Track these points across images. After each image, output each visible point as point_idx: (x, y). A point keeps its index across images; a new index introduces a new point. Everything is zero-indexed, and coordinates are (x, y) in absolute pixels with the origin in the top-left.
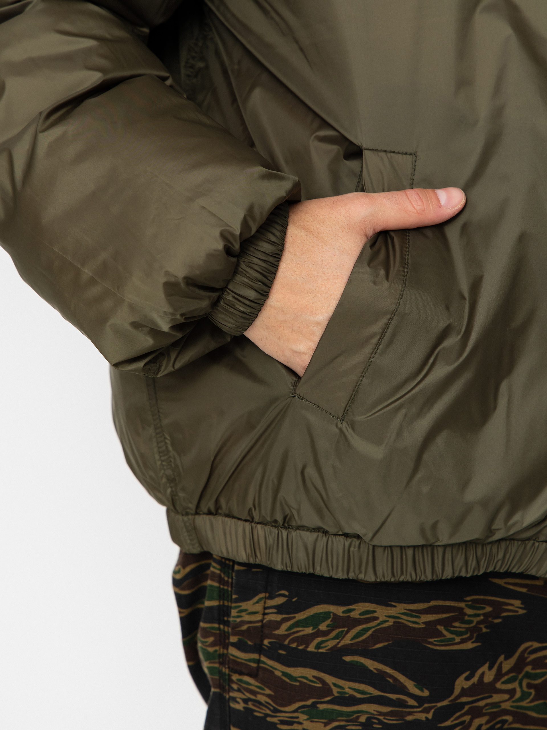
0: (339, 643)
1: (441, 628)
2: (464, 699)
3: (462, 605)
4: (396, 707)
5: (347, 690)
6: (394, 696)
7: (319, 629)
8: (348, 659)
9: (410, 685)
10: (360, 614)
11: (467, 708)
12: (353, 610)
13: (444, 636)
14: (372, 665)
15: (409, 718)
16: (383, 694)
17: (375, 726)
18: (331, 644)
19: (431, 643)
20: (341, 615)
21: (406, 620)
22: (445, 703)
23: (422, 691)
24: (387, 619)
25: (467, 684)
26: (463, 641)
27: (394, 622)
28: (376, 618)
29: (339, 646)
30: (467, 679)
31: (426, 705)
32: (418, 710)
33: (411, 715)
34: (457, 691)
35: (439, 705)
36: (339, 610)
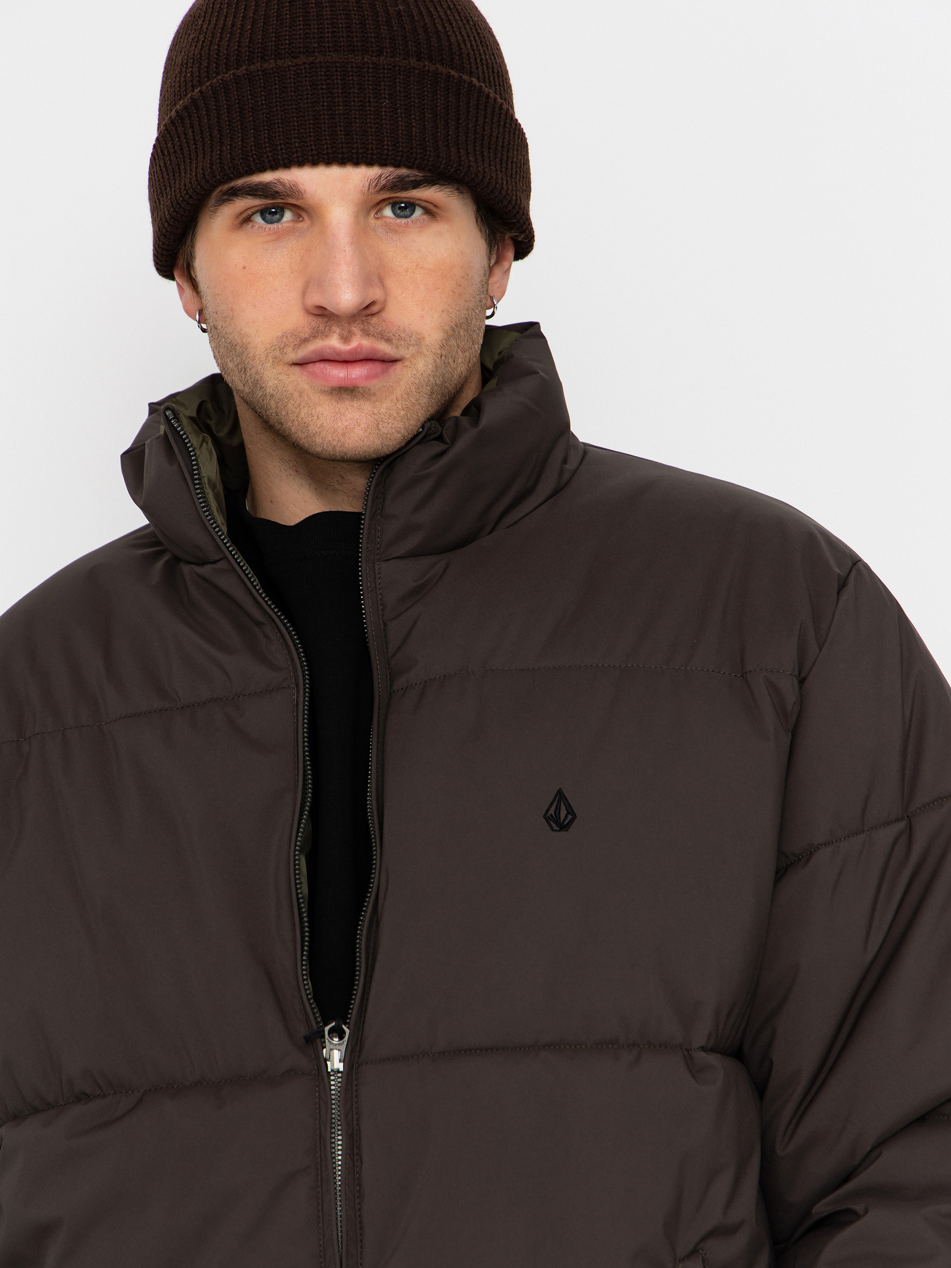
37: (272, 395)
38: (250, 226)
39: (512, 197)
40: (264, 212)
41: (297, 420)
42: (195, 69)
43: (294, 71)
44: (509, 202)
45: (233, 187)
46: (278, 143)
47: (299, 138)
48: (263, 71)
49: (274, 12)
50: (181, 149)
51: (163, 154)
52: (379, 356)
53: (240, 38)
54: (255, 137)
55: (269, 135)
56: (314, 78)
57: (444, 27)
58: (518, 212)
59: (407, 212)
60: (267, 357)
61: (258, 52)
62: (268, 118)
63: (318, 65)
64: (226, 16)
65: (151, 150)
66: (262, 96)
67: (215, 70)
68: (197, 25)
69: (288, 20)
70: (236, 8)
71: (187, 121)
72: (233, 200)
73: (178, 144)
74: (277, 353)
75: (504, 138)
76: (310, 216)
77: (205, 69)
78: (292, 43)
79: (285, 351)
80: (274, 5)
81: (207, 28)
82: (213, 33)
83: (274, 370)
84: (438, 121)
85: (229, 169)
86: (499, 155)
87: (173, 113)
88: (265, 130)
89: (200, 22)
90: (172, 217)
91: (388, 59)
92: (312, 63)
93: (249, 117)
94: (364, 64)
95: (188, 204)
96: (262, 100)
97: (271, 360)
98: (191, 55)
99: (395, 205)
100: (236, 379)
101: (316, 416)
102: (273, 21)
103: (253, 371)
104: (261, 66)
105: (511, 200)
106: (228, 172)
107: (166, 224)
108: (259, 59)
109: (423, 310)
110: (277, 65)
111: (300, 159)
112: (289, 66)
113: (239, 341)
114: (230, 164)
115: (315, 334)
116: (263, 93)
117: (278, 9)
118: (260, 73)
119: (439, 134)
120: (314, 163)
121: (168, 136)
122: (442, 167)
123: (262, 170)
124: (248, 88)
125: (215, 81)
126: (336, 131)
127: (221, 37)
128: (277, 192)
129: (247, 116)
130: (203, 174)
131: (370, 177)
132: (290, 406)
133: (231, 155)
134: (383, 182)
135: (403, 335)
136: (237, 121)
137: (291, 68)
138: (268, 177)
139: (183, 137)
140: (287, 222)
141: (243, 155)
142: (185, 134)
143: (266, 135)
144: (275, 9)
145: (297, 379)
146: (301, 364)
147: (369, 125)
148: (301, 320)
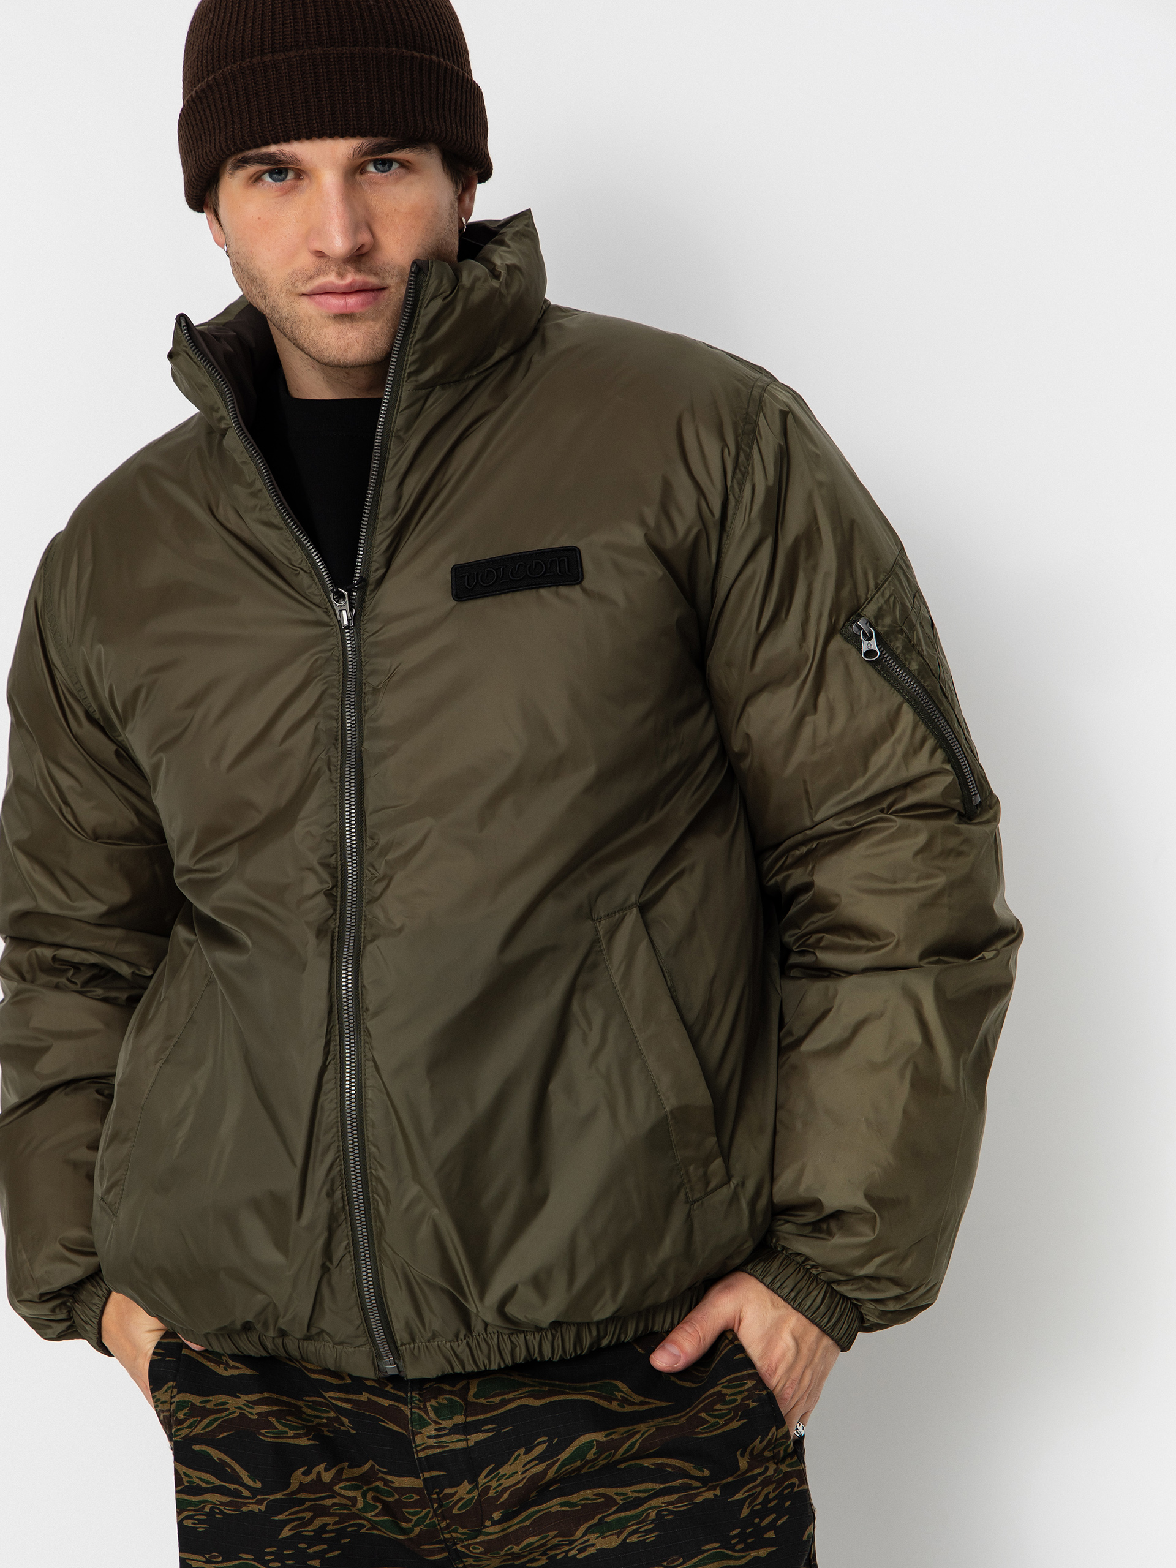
0: (191, 1432)
1: (273, 1420)
2: (303, 1495)
3: (301, 1403)
4: (234, 1497)
5: (195, 1480)
6: (232, 1486)
7: (177, 1417)
8: (196, 1448)
9: (244, 1475)
10: (215, 1405)
11: (307, 1504)
12: (211, 1401)
13: (277, 1428)
14: (216, 1454)
15: (245, 1509)
16: (223, 1484)
17: (217, 1516)
18: (184, 1433)
19: (263, 1435)
20: (199, 1405)
21: (248, 1412)
22: (279, 1496)
23: (255, 1482)
24: (235, 1410)
25: (307, 1479)
26: (295, 1437)
27: (240, 1413)
28: (228, 1409)
29: (192, 1434)
30: (305, 1474)
31: (259, 1497)
32: (251, 1501)
33: (246, 1506)
34: (294, 1486)
35: (272, 1497)
36: (197, 1400)
37: (287, 319)
38: (260, 184)
39: (471, 145)
40: (271, 173)
41: (308, 338)
42: (209, 57)
43: (288, 62)
44: (470, 148)
45: (244, 156)
46: (278, 123)
47: (294, 119)
48: (263, 63)
49: (269, 12)
50: (202, 123)
51: (188, 124)
52: (369, 287)
53: (243, 33)
54: (260, 118)
55: (271, 116)
56: (304, 68)
57: (407, 14)
58: (477, 154)
59: (386, 168)
60: (281, 289)
61: (258, 47)
62: (269, 102)
63: (307, 57)
64: (231, 14)
65: (178, 118)
66: (263, 84)
67: (225, 59)
68: (209, 18)
69: (281, 19)
70: (239, 7)
71: (204, 101)
72: (247, 167)
73: (199, 118)
74: (290, 287)
75: (462, 99)
76: (308, 176)
77: (217, 59)
78: (285, 38)
79: (296, 285)
80: (269, 6)
81: (217, 23)
82: (222, 27)
83: (287, 299)
84: (406, 96)
85: (241, 144)
86: (458, 114)
87: (193, 93)
88: (267, 112)
89: (211, 16)
90: (197, 175)
91: (363, 48)
92: (301, 55)
93: (254, 101)
94: (343, 54)
95: (210, 167)
96: (263, 88)
97: (285, 292)
98: (205, 45)
99: (375, 163)
100: (259, 301)
101: (323, 335)
102: (269, 19)
103: (271, 299)
104: (261, 59)
105: (470, 147)
106: (240, 146)
107: (193, 179)
108: (260, 52)
109: (402, 246)
110: (274, 58)
112: (283, 59)
113: (258, 276)
114: (241, 140)
115: (319, 273)
116: (264, 82)
117: (273, 9)
118: (261, 65)
119: (407, 107)
120: (309, 137)
121: (190, 110)
122: (411, 134)
123: (267, 144)
124: (252, 77)
125: (225, 70)
126: (324, 112)
127: (228, 32)
128: (279, 161)
129: (252, 100)
130: (220, 146)
131: (354, 147)
132: (302, 327)
133: (241, 132)
134: (364, 149)
135: (387, 268)
136: (245, 104)
137: (285, 60)
138: (273, 149)
139: (202, 113)
140: (290, 179)
141: (251, 133)
142: (204, 111)
143: (268, 117)
144: (270, 9)
145: (306, 307)
146: (309, 295)
147: (350, 105)
148: (305, 260)
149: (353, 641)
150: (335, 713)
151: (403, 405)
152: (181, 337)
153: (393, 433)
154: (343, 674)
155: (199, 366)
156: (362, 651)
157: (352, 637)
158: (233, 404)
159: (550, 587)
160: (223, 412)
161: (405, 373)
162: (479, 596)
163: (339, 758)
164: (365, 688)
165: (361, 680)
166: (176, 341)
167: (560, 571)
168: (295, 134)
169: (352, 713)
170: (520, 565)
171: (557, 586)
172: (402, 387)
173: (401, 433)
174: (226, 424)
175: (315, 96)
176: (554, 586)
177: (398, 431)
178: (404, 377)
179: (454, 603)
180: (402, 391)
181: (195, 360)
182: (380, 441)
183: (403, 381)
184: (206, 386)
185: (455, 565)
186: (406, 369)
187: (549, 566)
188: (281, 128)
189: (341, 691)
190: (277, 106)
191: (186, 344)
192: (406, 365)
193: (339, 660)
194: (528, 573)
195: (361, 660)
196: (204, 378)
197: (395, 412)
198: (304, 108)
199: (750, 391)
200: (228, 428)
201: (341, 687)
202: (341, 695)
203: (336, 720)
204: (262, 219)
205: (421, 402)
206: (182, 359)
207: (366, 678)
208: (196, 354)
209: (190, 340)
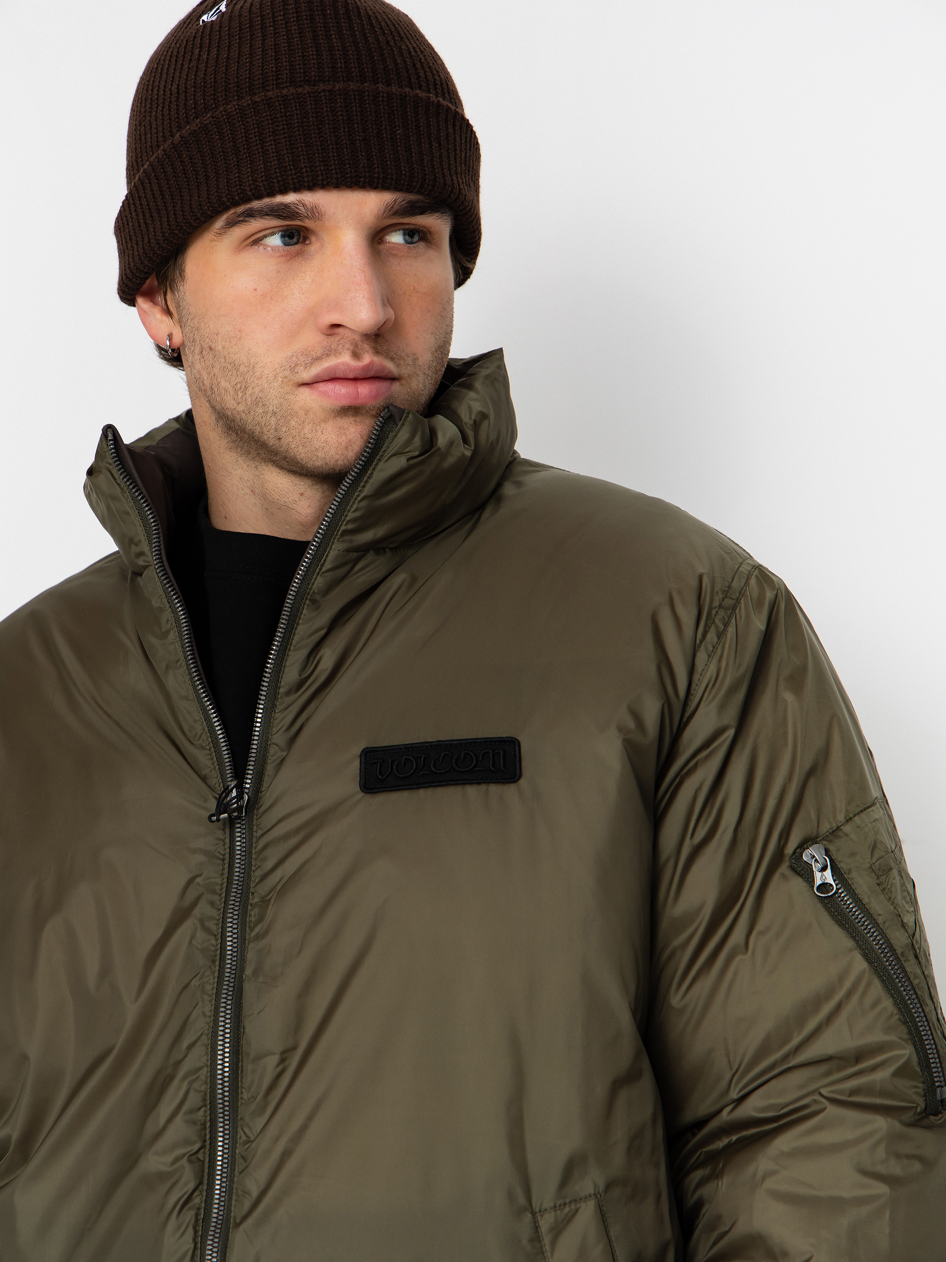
38: (261, 245)
41: (299, 436)
42: (199, 96)
43: (314, 97)
45: (250, 208)
46: (303, 166)
49: (285, 42)
53: (250, 66)
54: (278, 160)
60: (275, 377)
61: (273, 80)
62: (290, 141)
64: (229, 46)
66: (282, 121)
67: (224, 96)
72: (248, 221)
74: (287, 373)
76: (320, 239)
77: (212, 97)
78: (307, 71)
79: (296, 370)
83: (282, 390)
97: (280, 380)
98: (190, 84)
101: (319, 431)
103: (256, 390)
108: (276, 85)
111: (325, 183)
112: (309, 93)
113: (245, 361)
115: (328, 353)
117: (288, 38)
120: (338, 185)
123: (284, 191)
125: (229, 107)
127: (228, 66)
128: (296, 215)
131: (386, 202)
136: (257, 144)
138: (291, 198)
143: (290, 159)
144: (284, 38)
145: (304, 399)
146: (312, 383)
147: (387, 151)
148: (311, 339)
149: (243, 838)
150: (214, 928)
151: (327, 566)
152: (105, 452)
153: (308, 594)
154: (228, 878)
155: (122, 489)
156: (253, 852)
157: (243, 834)
158: (159, 538)
159: (480, 784)
160: (146, 548)
161: (339, 530)
162: (392, 789)
163: (215, 985)
164: (253, 899)
165: (248, 888)
166: (99, 454)
167: (493, 766)
168: (323, 180)
169: (234, 929)
170: (445, 755)
171: (489, 783)
172: (332, 544)
173: (318, 597)
174: (145, 561)
175: (347, 138)
176: (484, 783)
177: (314, 593)
178: (337, 535)
179: (362, 794)
180: (330, 549)
181: (119, 482)
182: (292, 602)
183: (335, 538)
184: (128, 513)
185: (367, 748)
186: (341, 525)
187: (480, 759)
188: (307, 171)
189: (223, 899)
190: (301, 147)
191: (111, 461)
192: (344, 520)
193: (223, 860)
194: (454, 765)
195: (251, 863)
196: (127, 504)
197: (317, 572)
198: (335, 151)
199: (737, 567)
200: (146, 567)
201: (224, 895)
202: (223, 905)
203: (215, 936)
204: (258, 289)
205: (350, 566)
206: (103, 479)
207: (255, 887)
208: (121, 474)
209: (116, 457)
